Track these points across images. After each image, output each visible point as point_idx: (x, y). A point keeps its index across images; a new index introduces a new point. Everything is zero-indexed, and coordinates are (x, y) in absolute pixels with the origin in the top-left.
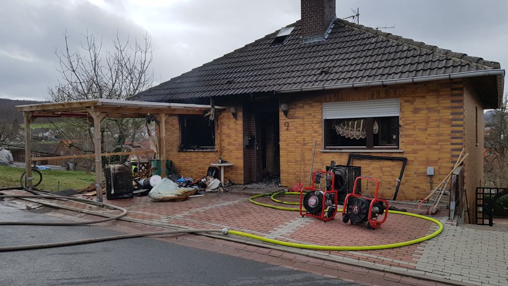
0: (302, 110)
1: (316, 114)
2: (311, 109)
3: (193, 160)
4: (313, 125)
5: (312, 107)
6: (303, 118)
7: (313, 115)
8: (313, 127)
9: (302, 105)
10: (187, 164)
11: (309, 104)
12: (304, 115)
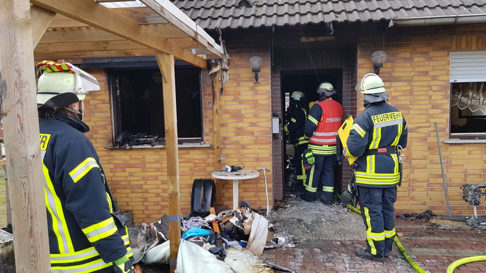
0: (408, 65)
1: (437, 73)
2: (427, 63)
3: (147, 165)
4: (430, 93)
5: (431, 59)
6: (410, 81)
7: (431, 73)
8: (430, 97)
9: (407, 55)
10: (131, 175)
11: (422, 53)
12: (413, 74)
